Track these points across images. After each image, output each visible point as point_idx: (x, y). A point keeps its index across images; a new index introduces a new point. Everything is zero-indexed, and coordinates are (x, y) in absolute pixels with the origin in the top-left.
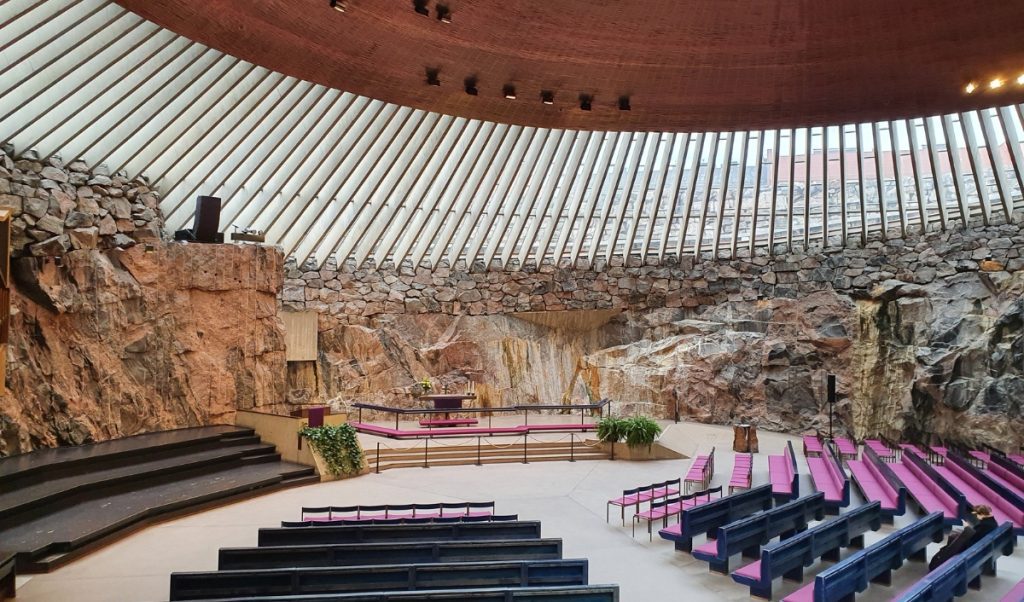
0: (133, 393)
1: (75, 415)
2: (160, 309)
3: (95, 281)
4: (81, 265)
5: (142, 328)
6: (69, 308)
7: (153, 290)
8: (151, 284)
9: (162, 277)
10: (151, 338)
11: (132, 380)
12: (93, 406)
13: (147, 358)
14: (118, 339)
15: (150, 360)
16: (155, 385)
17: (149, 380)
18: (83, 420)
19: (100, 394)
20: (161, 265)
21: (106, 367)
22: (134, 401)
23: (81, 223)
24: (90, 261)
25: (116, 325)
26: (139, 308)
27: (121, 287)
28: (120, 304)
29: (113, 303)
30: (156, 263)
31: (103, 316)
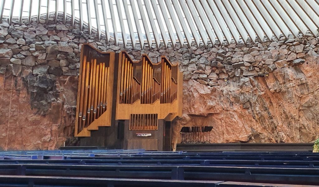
0: (306, 124)
1: (279, 131)
2: (315, 87)
3: (286, 79)
4: (279, 74)
5: (308, 96)
6: (276, 90)
7: (311, 79)
8: (310, 77)
9: (314, 73)
10: (312, 100)
11: (306, 119)
12: (286, 128)
13: (312, 109)
14: (297, 101)
15: (313, 110)
16: (316, 121)
17: (313, 119)
18: (282, 134)
19: (289, 124)
20: (313, 68)
21: (292, 113)
22: (306, 128)
23: (279, 59)
24: (281, 72)
25: (295, 95)
26: (306, 88)
27: (296, 80)
28: (297, 87)
29: (293, 87)
30: (311, 68)
31: (289, 92)
